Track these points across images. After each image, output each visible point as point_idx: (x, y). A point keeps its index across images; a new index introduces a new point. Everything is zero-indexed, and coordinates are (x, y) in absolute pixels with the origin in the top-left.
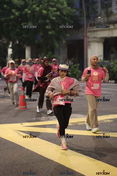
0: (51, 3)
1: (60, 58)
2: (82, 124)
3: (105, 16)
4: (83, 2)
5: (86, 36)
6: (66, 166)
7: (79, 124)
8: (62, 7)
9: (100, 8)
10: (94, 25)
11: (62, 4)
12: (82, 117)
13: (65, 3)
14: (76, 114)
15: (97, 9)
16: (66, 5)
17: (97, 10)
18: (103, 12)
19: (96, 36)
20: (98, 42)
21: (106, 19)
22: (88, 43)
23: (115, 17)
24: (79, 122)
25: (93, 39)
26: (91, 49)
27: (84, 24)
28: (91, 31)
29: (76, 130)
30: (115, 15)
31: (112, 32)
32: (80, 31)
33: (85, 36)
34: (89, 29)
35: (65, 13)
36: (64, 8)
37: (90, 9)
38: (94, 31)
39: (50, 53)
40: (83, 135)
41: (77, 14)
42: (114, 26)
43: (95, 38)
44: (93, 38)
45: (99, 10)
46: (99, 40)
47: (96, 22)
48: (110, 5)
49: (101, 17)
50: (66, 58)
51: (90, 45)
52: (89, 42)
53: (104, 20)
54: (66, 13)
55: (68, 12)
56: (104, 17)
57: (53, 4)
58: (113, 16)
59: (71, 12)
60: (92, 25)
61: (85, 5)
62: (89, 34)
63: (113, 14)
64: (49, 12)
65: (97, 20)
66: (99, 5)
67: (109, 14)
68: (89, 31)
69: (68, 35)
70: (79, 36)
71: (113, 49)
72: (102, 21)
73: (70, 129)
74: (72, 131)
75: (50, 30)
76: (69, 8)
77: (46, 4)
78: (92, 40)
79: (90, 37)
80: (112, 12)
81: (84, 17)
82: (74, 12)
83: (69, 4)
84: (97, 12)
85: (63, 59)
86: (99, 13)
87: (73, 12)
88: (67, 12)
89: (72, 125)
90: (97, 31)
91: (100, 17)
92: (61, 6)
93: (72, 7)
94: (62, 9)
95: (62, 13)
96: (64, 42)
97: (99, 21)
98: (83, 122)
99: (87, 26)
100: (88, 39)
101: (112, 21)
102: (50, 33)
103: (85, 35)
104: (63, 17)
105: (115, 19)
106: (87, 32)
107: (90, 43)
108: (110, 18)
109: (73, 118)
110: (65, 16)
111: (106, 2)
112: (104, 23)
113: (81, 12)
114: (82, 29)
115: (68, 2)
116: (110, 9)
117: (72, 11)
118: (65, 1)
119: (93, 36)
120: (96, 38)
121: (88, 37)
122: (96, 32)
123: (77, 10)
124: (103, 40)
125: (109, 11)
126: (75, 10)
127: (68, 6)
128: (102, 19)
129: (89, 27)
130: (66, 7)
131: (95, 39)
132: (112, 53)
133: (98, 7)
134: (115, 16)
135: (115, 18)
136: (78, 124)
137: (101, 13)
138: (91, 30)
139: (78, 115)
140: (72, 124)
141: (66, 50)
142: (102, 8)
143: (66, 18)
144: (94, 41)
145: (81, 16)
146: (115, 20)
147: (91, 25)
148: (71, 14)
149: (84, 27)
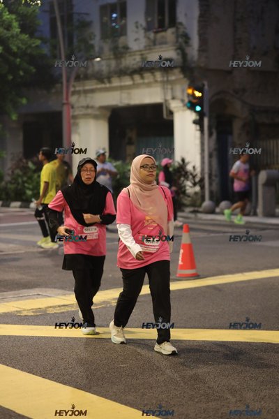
1: (5, 156)
2: (59, 312)
3: (112, 57)
4: (59, 24)
5: (68, 104)
6: (17, 412)
7: (51, 311)
8: (8, 34)
9: (98, 37)
10: (86, 77)
11: (9, 27)
12: (59, 294)
13: (15, 24)
14: (44, 289)
15: (91, 39)
16: (19, 30)
17: (92, 42)
18: (107, 47)
19: (91, 104)
20: (96, 117)
21: (113, 63)
22: (72, 121)
23: (134, 60)
24: (51, 307)
25: (84, 111)
26: (79, 134)
27: (61, 75)
28: (78, 93)
29: (42, 325)
30: (135, 55)
31: (129, 94)
32: (53, 91)
33: (64, 104)
34: (74, 86)
35: (15, 49)
36: (13, 36)
37: (75, 40)
38: (86, 92)
40: (61, 338)
41: (46, 50)
42: (133, 79)
43: (88, 107)
44: (83, 107)
45: (97, 41)
46: (97, 113)
47: (90, 71)
48: (123, 31)
49: (102, 59)
50: (21, 155)
51: (76, 125)
52: (74, 117)
53: (109, 66)
54: (18, 48)
55: (24, 47)
56: (109, 59)
58: (130, 56)
59: (30, 46)
60: (82, 76)
61: (63, 32)
62: (73, 99)
63: (130, 52)
65: (93, 65)
66: (96, 30)
67: (120, 52)
68: (74, 93)
69: (24, 101)
70: (52, 104)
71: (132, 134)
72: (105, 69)
73: (28, 325)
74: (32, 329)
76: (25, 37)
78: (81, 113)
79: (76, 106)
80: (126, 48)
81: (61, 58)
82: (37, 46)
83: (24, 28)
84: (92, 46)
85: (12, 160)
86: (97, 49)
87: (34, 45)
88: (20, 45)
89: (32, 314)
90: (92, 91)
91: (98, 59)
92: (5, 31)
93: (32, 35)
94: (8, 38)
95: (7, 49)
96: (14, 117)
97: (97, 68)
98: (59, 306)
99: (68, 81)
100: (71, 110)
101: (127, 68)
103: (65, 101)
104: (11, 58)
105: (133, 65)
106: (70, 94)
107: (77, 121)
108: (123, 60)
109: (37, 298)
110: (15, 55)
111: (114, 24)
112: (110, 73)
113: (55, 47)
114: (58, 86)
115: (21, 22)
116: (122, 40)
117: (34, 43)
118: (14, 21)
119: (84, 104)
120: (92, 107)
121: (73, 107)
122: (90, 95)
123: (44, 41)
124: (108, 114)
125: (120, 45)
126: (38, 42)
127: (21, 32)
128: (104, 63)
129: (72, 82)
130: (17, 35)
131: (89, 111)
132: (130, 143)
133: (95, 36)
134: (134, 57)
135: (133, 62)
136: (48, 312)
137: (101, 49)
138: (77, 89)
139: (49, 291)
140: (33, 312)
141: (21, 138)
142: (104, 36)
143: (18, 60)
144: (86, 116)
145: (55, 57)
146: (135, 67)
147: (78, 78)
148: (29, 51)
149: (62, 83)
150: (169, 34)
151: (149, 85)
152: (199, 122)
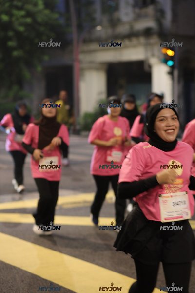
0: (15, 3)
5: (77, 59)
7: (66, 207)
9: (99, 12)
10: (91, 41)
11: (36, 5)
13: (41, 2)
15: (94, 13)
16: (42, 7)
18: (105, 19)
20: (97, 69)
21: (110, 31)
25: (89, 65)
26: (85, 81)
27: (72, 40)
28: (86, 52)
35: (40, 19)
39: (15, 88)
41: (62, 21)
43: (91, 62)
44: (88, 62)
45: (98, 15)
46: (99, 66)
47: (93, 37)
48: (117, 8)
51: (83, 75)
52: (82, 69)
57: (20, 4)
59: (51, 19)
60: (87, 40)
61: (75, 8)
62: (81, 57)
64: (14, 19)
66: (98, 7)
67: (114, 23)
68: (84, 52)
69: (46, 58)
70: (65, 60)
71: (122, 82)
75: (14, 49)
76: (47, 12)
77: (7, 5)
78: (87, 66)
79: (84, 61)
80: (119, 20)
82: (56, 19)
83: (47, 5)
86: (98, 20)
88: (44, 17)
91: (99, 28)
92: (33, 7)
93: (52, 10)
96: (39, 69)
99: (77, 44)
102: (15, 53)
103: (75, 57)
104: (37, 27)
107: (84, 72)
108: (117, 28)
110: (40, 25)
113: (68, 19)
115: (45, 1)
116: (116, 15)
120: (94, 63)
122: (93, 54)
123: (61, 15)
124: (106, 67)
125: (115, 18)
126: (56, 16)
127: (45, 8)
129: (80, 45)
130: (42, 11)
131: (92, 65)
132: (121, 87)
137: (101, 20)
138: (85, 49)
141: (43, 84)
142: (104, 11)
144: (90, 69)
145: (68, 25)
147: (85, 41)
148: (50, 22)
149: (73, 45)
150: (150, 10)
151: (135, 46)
152: (171, 73)
